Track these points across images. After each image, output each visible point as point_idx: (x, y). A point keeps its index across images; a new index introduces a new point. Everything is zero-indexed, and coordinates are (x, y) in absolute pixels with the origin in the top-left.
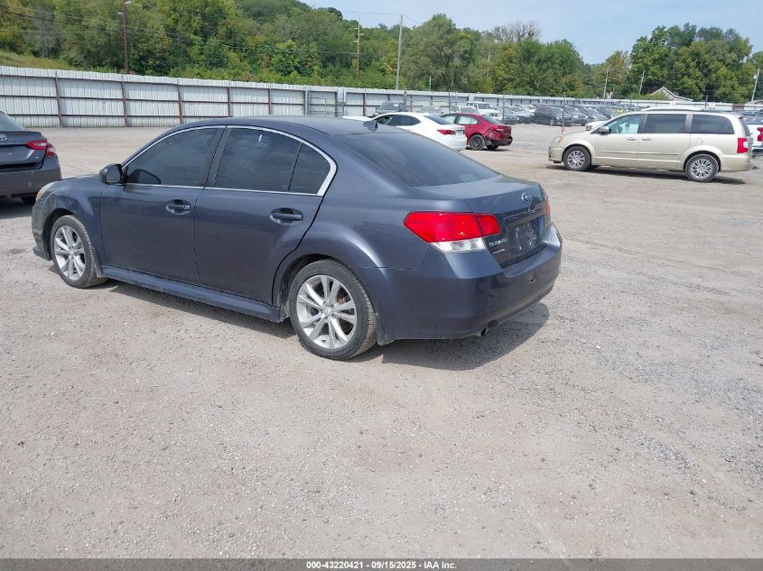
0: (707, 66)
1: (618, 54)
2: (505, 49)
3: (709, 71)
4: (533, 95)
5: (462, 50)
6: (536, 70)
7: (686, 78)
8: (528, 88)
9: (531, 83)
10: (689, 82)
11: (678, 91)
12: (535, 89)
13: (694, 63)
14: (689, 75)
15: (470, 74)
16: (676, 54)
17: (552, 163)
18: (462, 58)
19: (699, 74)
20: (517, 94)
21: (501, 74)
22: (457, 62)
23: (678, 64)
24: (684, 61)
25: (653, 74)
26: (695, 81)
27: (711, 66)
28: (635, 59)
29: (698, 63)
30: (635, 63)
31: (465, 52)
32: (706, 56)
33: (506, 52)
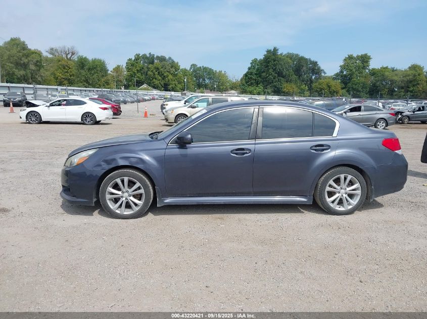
0: (163, 74)
1: (119, 66)
2: (59, 61)
3: (164, 76)
4: (88, 87)
5: (35, 60)
6: (89, 74)
7: (154, 80)
8: (85, 83)
9: (87, 81)
10: (157, 82)
11: (152, 86)
12: (89, 84)
13: (157, 73)
14: (156, 79)
15: (43, 74)
16: (148, 68)
17: (167, 124)
18: (36, 65)
19: (160, 78)
20: (79, 87)
21: (59, 75)
22: (32, 67)
23: (150, 73)
24: (152, 71)
25: (138, 77)
26: (159, 82)
27: (165, 74)
28: (128, 69)
29: (159, 73)
30: (128, 71)
31: (37, 61)
32: (162, 69)
33: (60, 63)
